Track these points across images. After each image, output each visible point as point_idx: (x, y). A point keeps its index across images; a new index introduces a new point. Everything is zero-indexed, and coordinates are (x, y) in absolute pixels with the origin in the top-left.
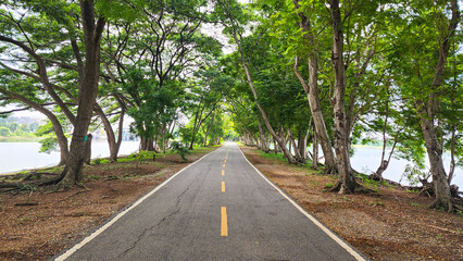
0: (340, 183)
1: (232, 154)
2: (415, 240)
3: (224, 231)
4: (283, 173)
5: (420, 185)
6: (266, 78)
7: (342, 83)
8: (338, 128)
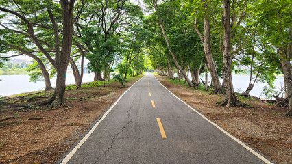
0: (227, 101)
1: (151, 81)
2: (282, 137)
3: (164, 135)
4: (187, 94)
5: (274, 99)
6: (175, 32)
7: (228, 36)
8: (226, 66)
